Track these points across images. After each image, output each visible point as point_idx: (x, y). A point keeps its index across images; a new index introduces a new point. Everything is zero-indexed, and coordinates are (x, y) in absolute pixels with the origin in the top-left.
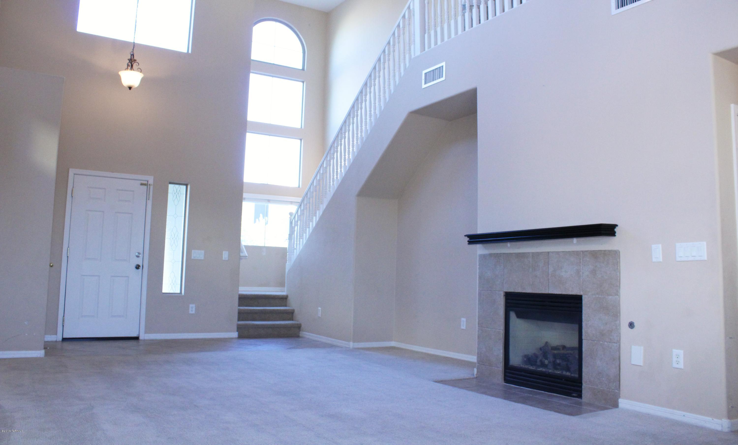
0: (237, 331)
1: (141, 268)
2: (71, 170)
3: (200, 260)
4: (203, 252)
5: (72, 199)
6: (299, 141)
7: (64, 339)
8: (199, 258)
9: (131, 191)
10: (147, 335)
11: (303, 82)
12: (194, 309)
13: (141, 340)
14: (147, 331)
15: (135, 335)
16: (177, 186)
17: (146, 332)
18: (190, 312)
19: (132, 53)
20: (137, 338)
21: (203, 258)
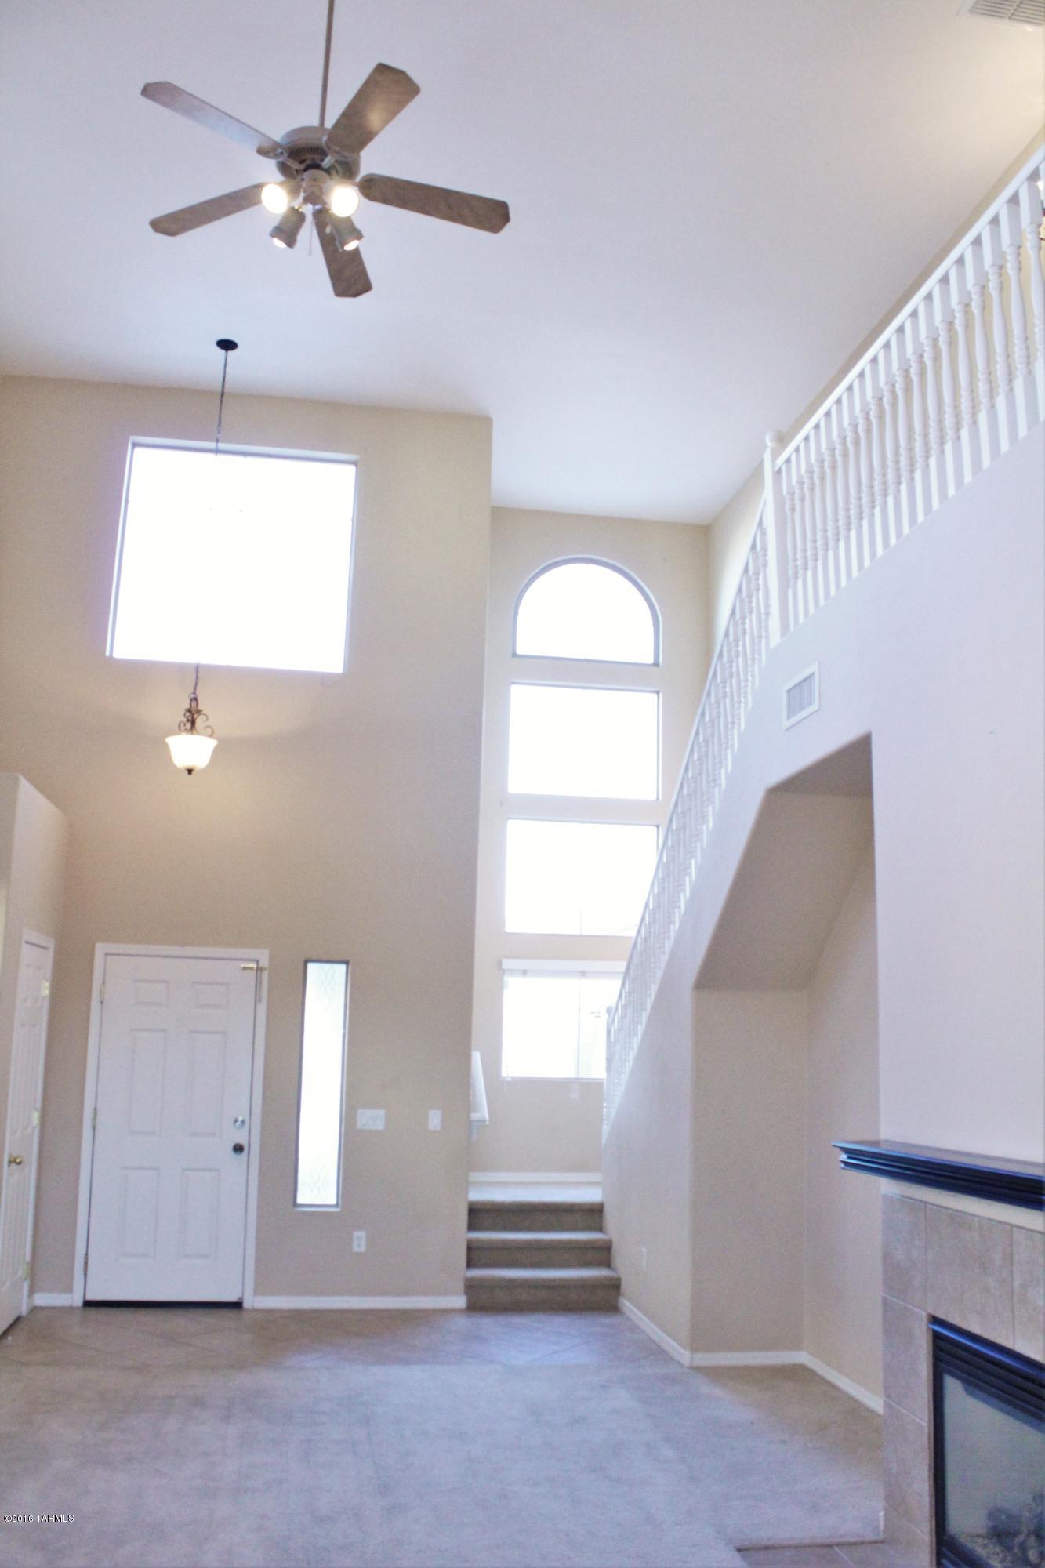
0: (466, 1293)
1: (246, 1151)
2: (98, 945)
3: (376, 1131)
4: (382, 1112)
5: (102, 1010)
6: (655, 829)
7: (88, 1304)
8: (373, 1128)
9: (221, 984)
10: (259, 1298)
11: (658, 693)
12: (363, 1243)
13: (247, 1310)
14: (260, 1289)
15: (232, 1297)
16: (327, 966)
17: (256, 1293)
18: (356, 1249)
19: (193, 696)
20: (237, 1305)
21: (381, 1128)
